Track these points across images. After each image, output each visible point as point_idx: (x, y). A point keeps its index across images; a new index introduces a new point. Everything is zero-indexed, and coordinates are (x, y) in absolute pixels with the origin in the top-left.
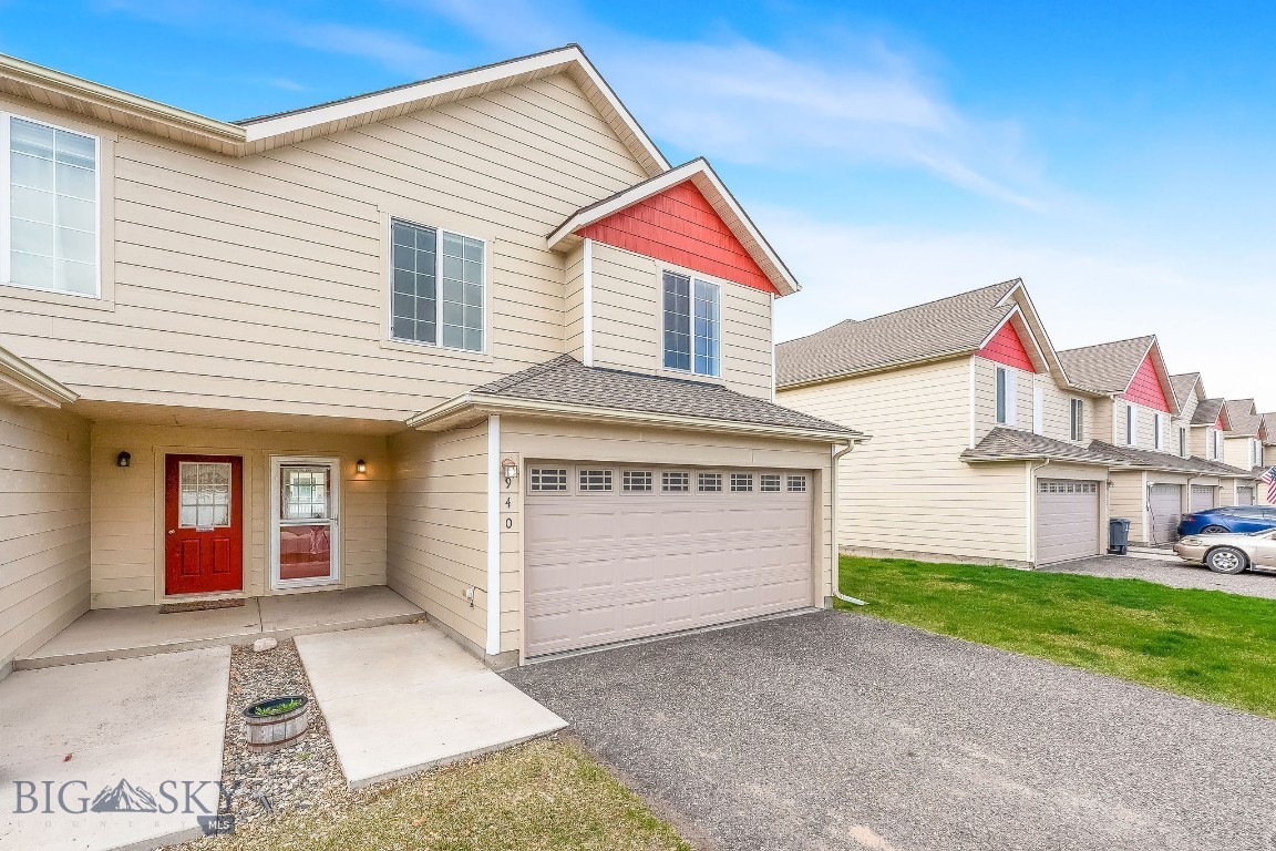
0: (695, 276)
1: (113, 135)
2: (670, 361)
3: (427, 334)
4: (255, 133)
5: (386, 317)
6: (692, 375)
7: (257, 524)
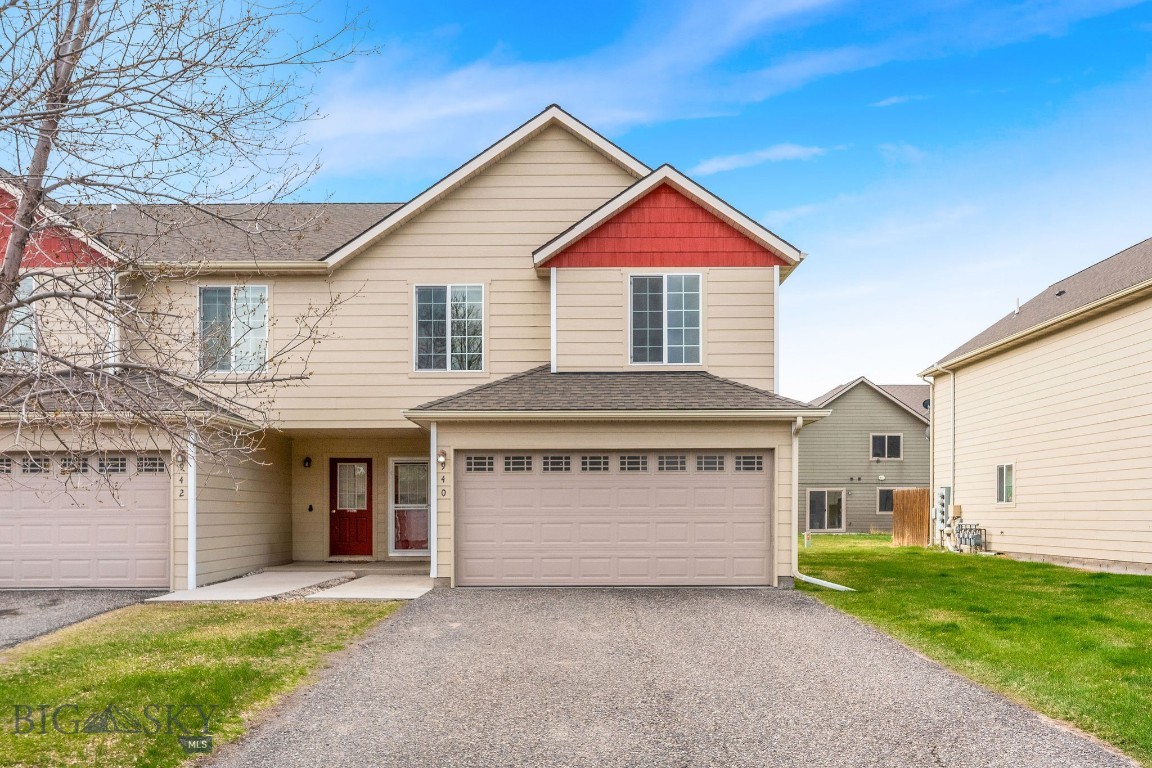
0: (666, 273)
1: (272, 282)
2: (638, 356)
3: (441, 364)
4: (332, 261)
5: (413, 356)
6: (665, 365)
7: (380, 507)
